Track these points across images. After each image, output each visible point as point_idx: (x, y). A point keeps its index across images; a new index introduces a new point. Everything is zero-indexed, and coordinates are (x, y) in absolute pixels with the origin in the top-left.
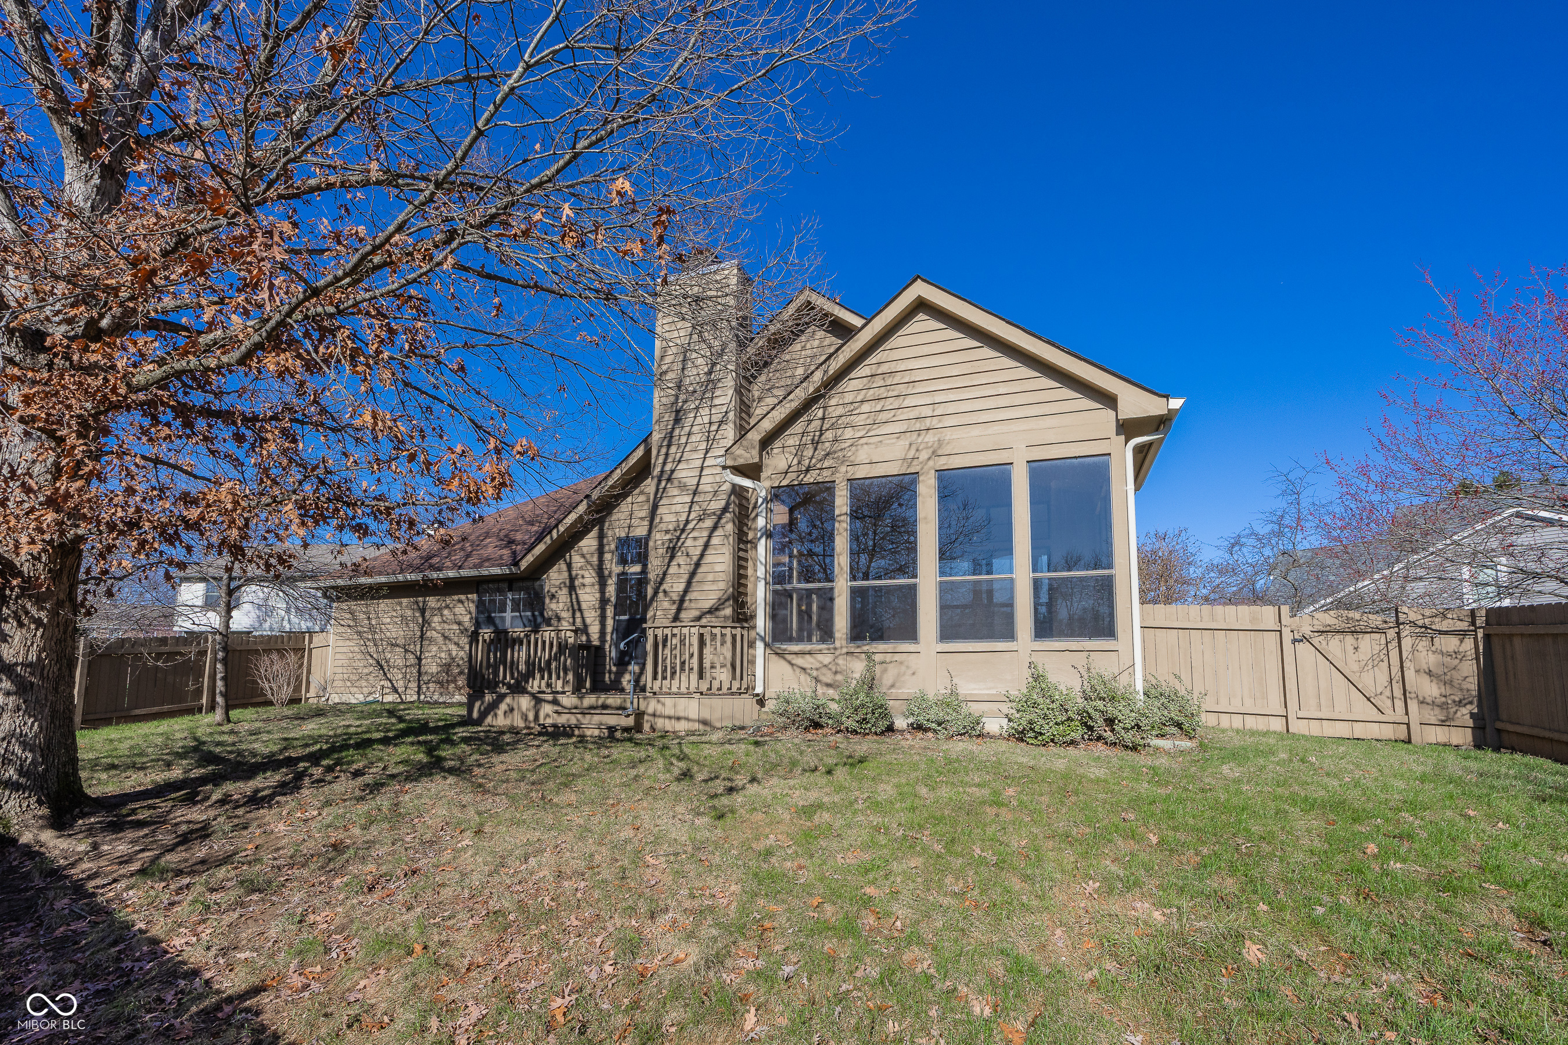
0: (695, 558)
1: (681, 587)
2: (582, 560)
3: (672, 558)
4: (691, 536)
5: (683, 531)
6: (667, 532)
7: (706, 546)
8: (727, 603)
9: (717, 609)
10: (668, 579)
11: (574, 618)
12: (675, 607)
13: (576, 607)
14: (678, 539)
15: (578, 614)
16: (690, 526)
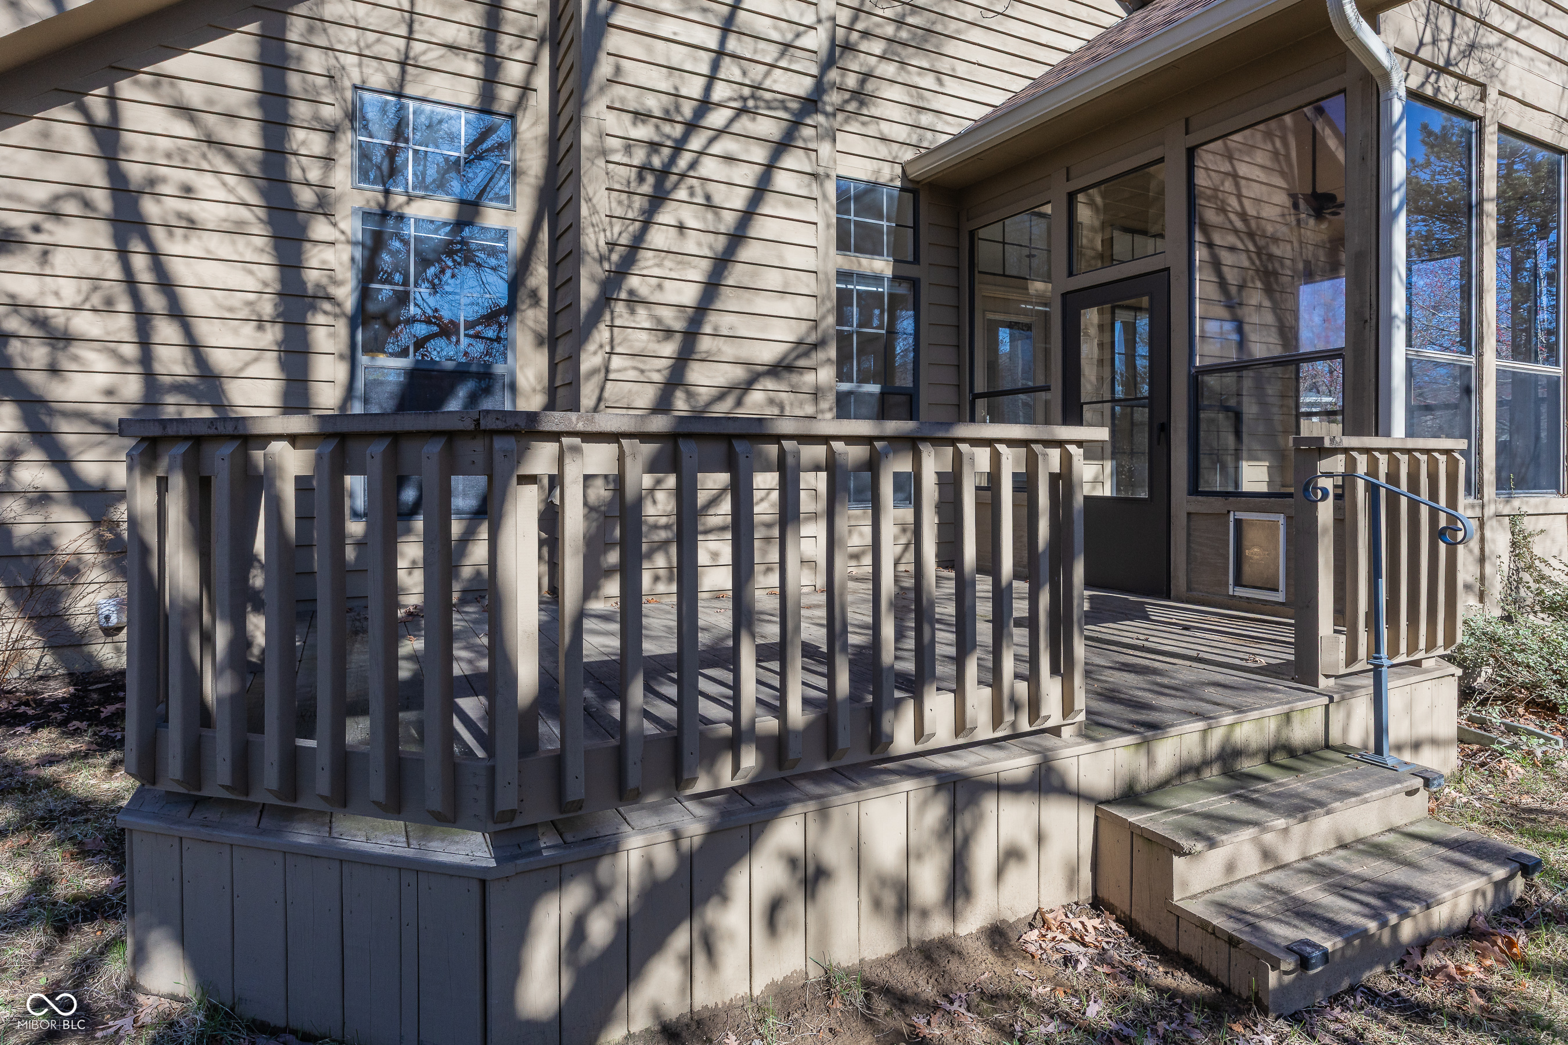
0: (729, 219)
1: (689, 295)
2: (182, 128)
3: (658, 199)
4: (717, 148)
5: (692, 127)
6: (640, 116)
7: (761, 190)
8: (821, 355)
9: (790, 368)
10: (647, 261)
11: (145, 341)
12: (669, 349)
13: (154, 300)
14: (678, 148)
15: (166, 331)
16: (717, 118)
